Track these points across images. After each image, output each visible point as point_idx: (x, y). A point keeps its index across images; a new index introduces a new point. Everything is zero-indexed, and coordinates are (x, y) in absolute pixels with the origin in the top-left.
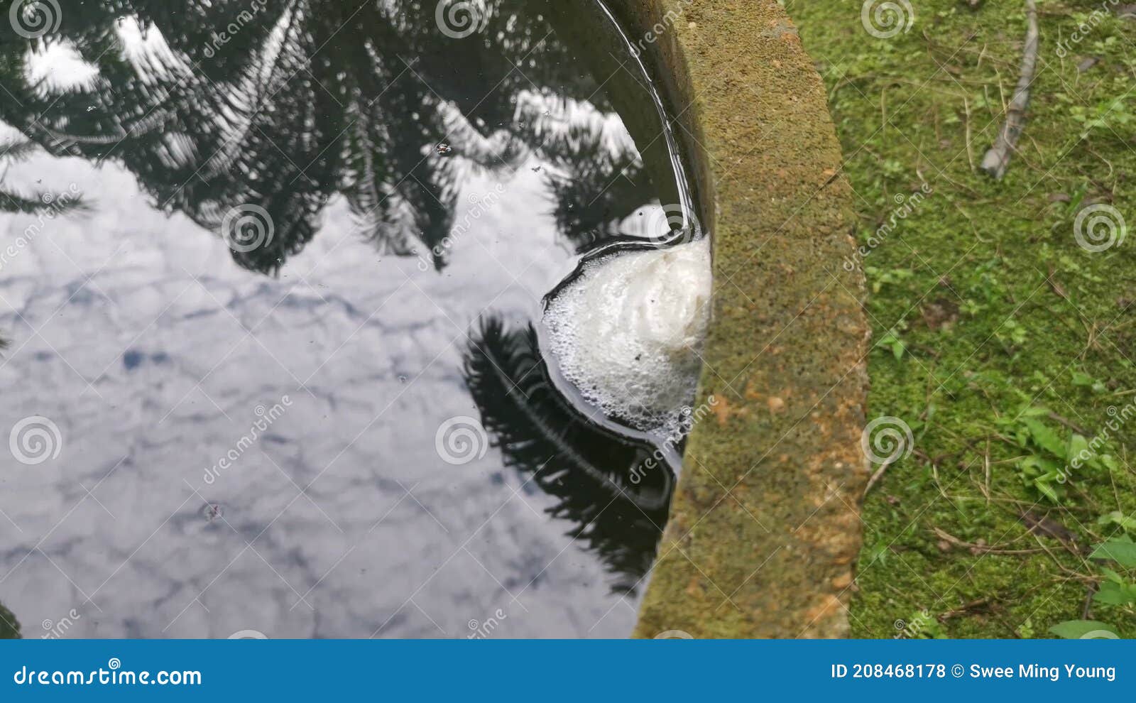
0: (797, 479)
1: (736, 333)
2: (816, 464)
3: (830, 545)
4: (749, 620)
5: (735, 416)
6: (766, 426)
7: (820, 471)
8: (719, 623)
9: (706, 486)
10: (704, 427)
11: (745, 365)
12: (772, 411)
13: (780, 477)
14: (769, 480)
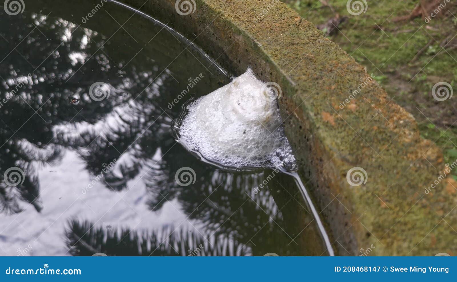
0: (389, 134)
1: (310, 86)
2: (391, 126)
3: (429, 156)
4: (424, 207)
5: (338, 119)
6: (355, 118)
7: (396, 127)
8: (411, 215)
9: (349, 154)
10: (327, 129)
11: (325, 97)
12: (353, 110)
13: (380, 137)
14: (376, 141)
